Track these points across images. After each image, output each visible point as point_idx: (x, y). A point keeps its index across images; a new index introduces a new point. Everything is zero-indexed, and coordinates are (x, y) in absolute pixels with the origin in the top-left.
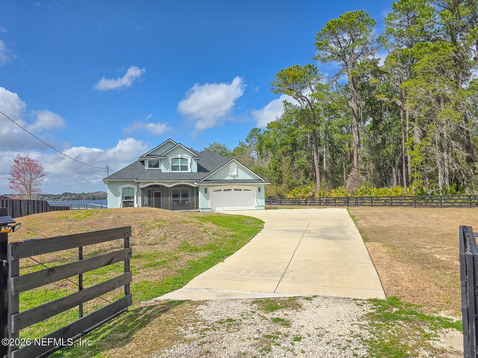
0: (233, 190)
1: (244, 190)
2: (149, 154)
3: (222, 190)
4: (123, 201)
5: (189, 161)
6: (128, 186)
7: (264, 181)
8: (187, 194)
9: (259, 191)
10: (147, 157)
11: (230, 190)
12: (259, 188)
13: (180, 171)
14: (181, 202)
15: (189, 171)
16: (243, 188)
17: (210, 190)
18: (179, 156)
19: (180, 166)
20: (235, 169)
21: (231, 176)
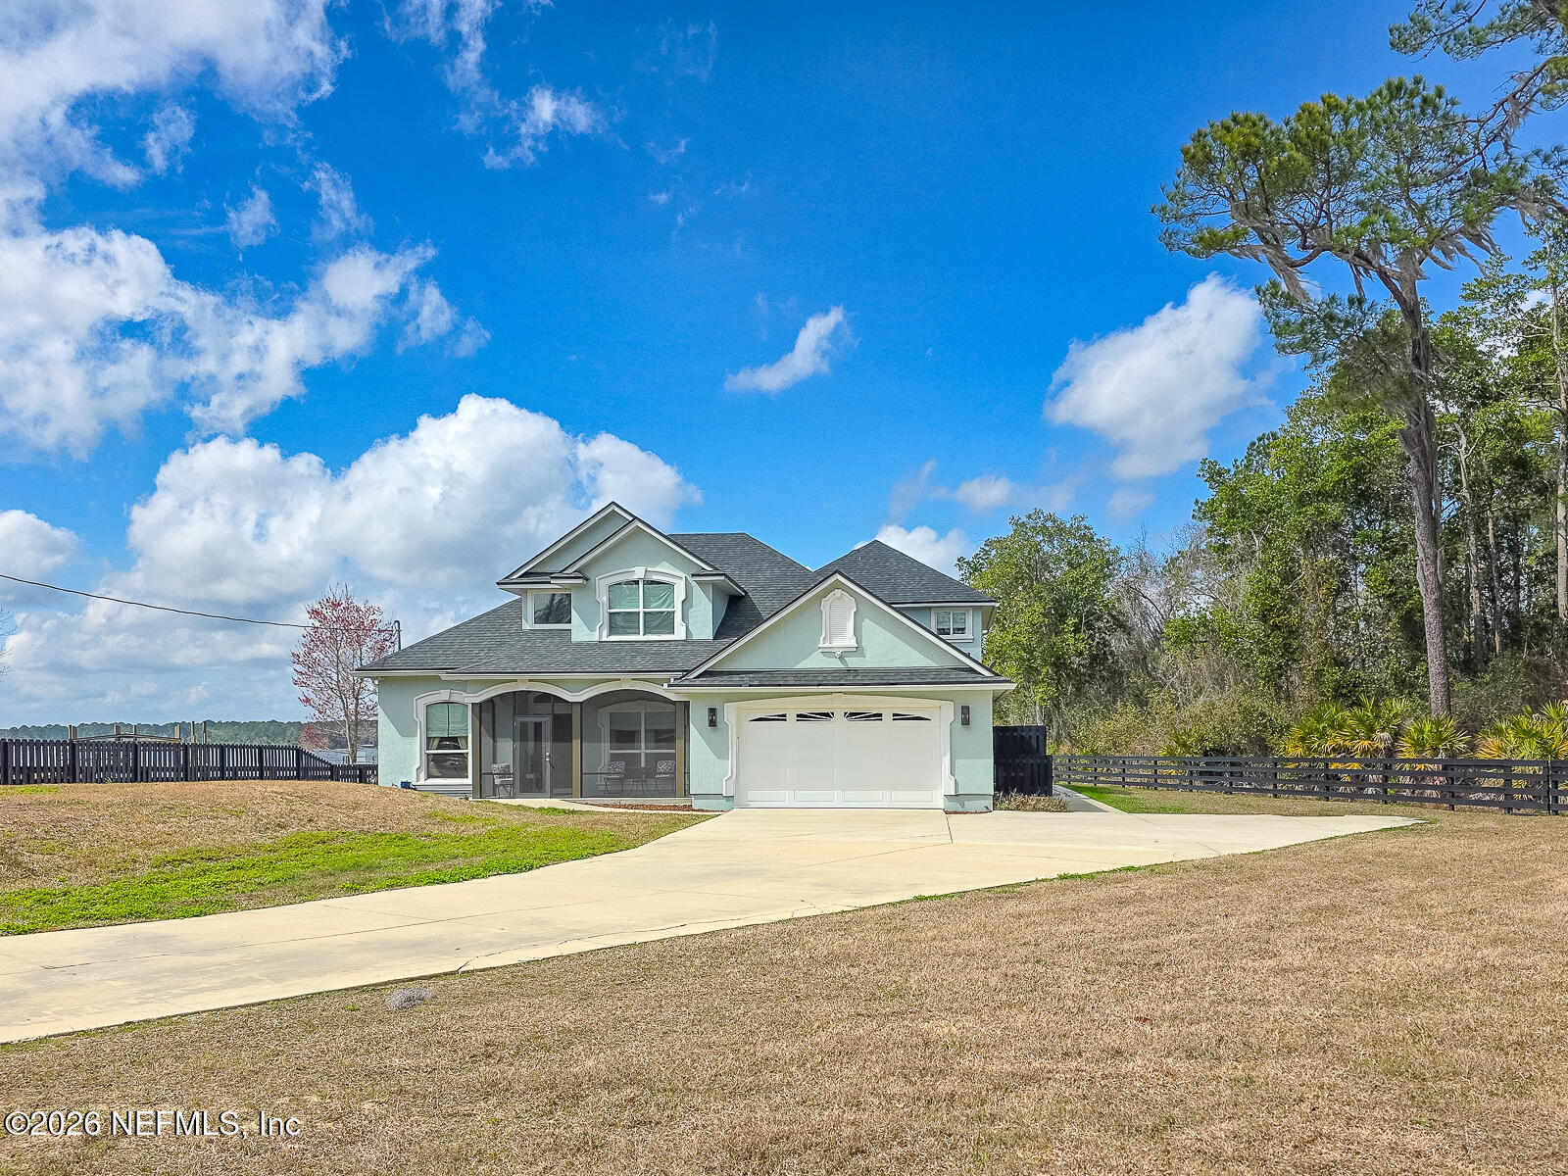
0: (839, 715)
1: (894, 715)
2: (532, 571)
3: (791, 717)
4: (428, 755)
5: (679, 595)
6: (444, 695)
7: (986, 673)
8: (635, 731)
9: (966, 722)
10: (525, 580)
11: (827, 715)
12: (966, 710)
13: (641, 637)
14: (643, 765)
15: (680, 633)
16: (887, 705)
17: (729, 714)
18: (639, 573)
19: (641, 615)
20: (847, 620)
21: (827, 653)
